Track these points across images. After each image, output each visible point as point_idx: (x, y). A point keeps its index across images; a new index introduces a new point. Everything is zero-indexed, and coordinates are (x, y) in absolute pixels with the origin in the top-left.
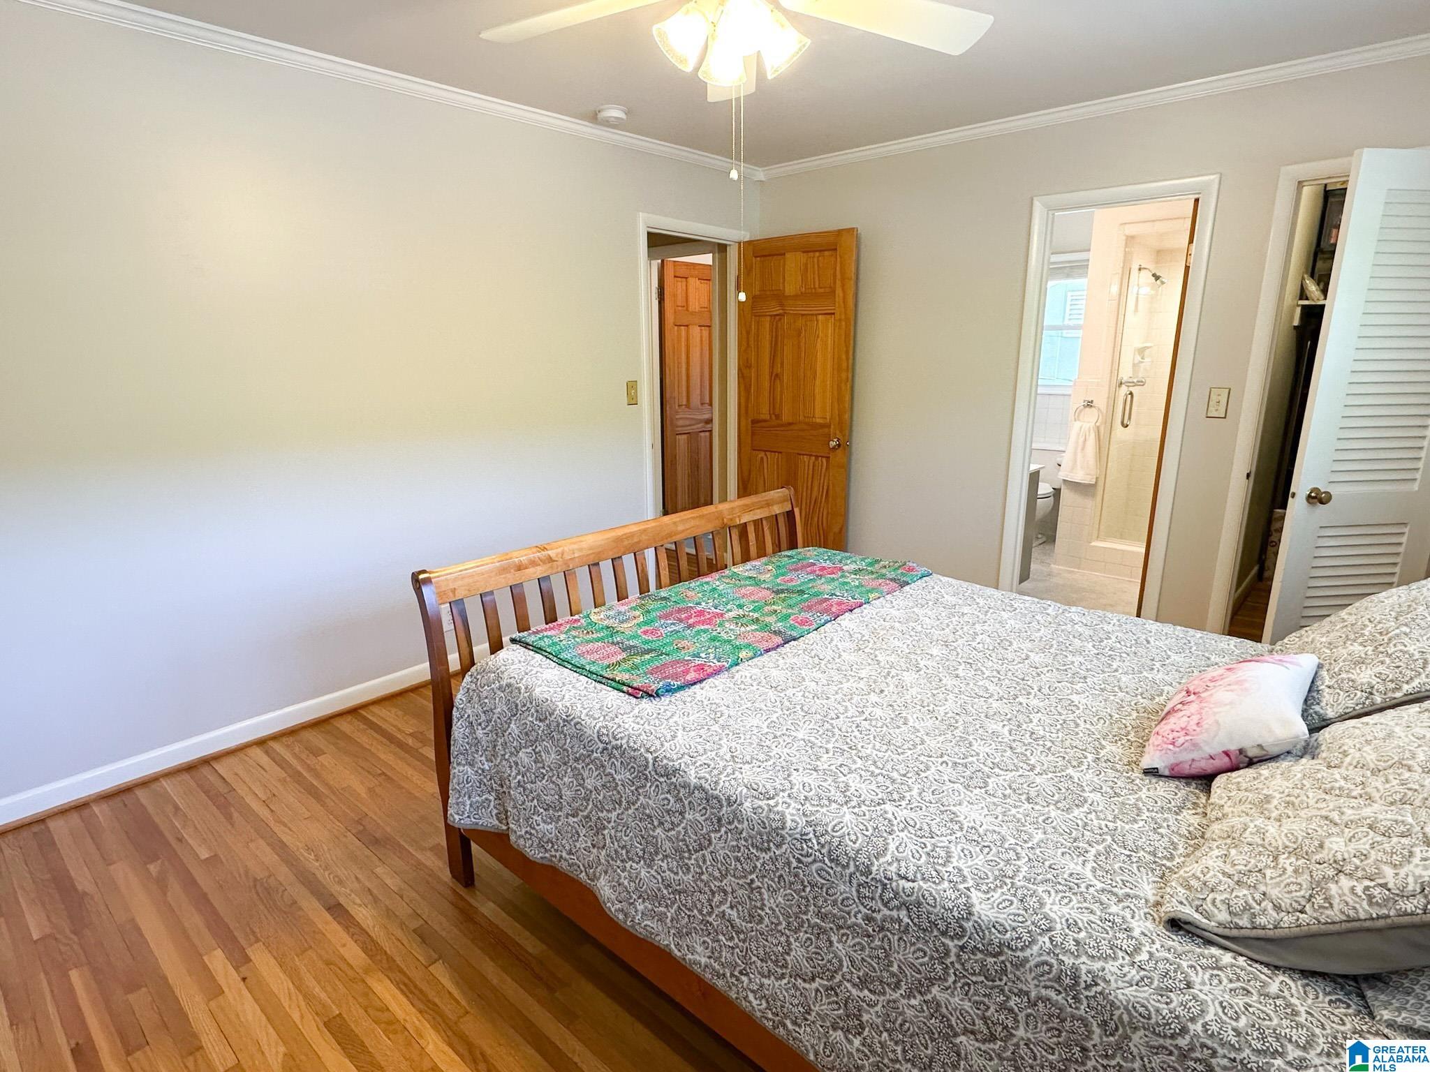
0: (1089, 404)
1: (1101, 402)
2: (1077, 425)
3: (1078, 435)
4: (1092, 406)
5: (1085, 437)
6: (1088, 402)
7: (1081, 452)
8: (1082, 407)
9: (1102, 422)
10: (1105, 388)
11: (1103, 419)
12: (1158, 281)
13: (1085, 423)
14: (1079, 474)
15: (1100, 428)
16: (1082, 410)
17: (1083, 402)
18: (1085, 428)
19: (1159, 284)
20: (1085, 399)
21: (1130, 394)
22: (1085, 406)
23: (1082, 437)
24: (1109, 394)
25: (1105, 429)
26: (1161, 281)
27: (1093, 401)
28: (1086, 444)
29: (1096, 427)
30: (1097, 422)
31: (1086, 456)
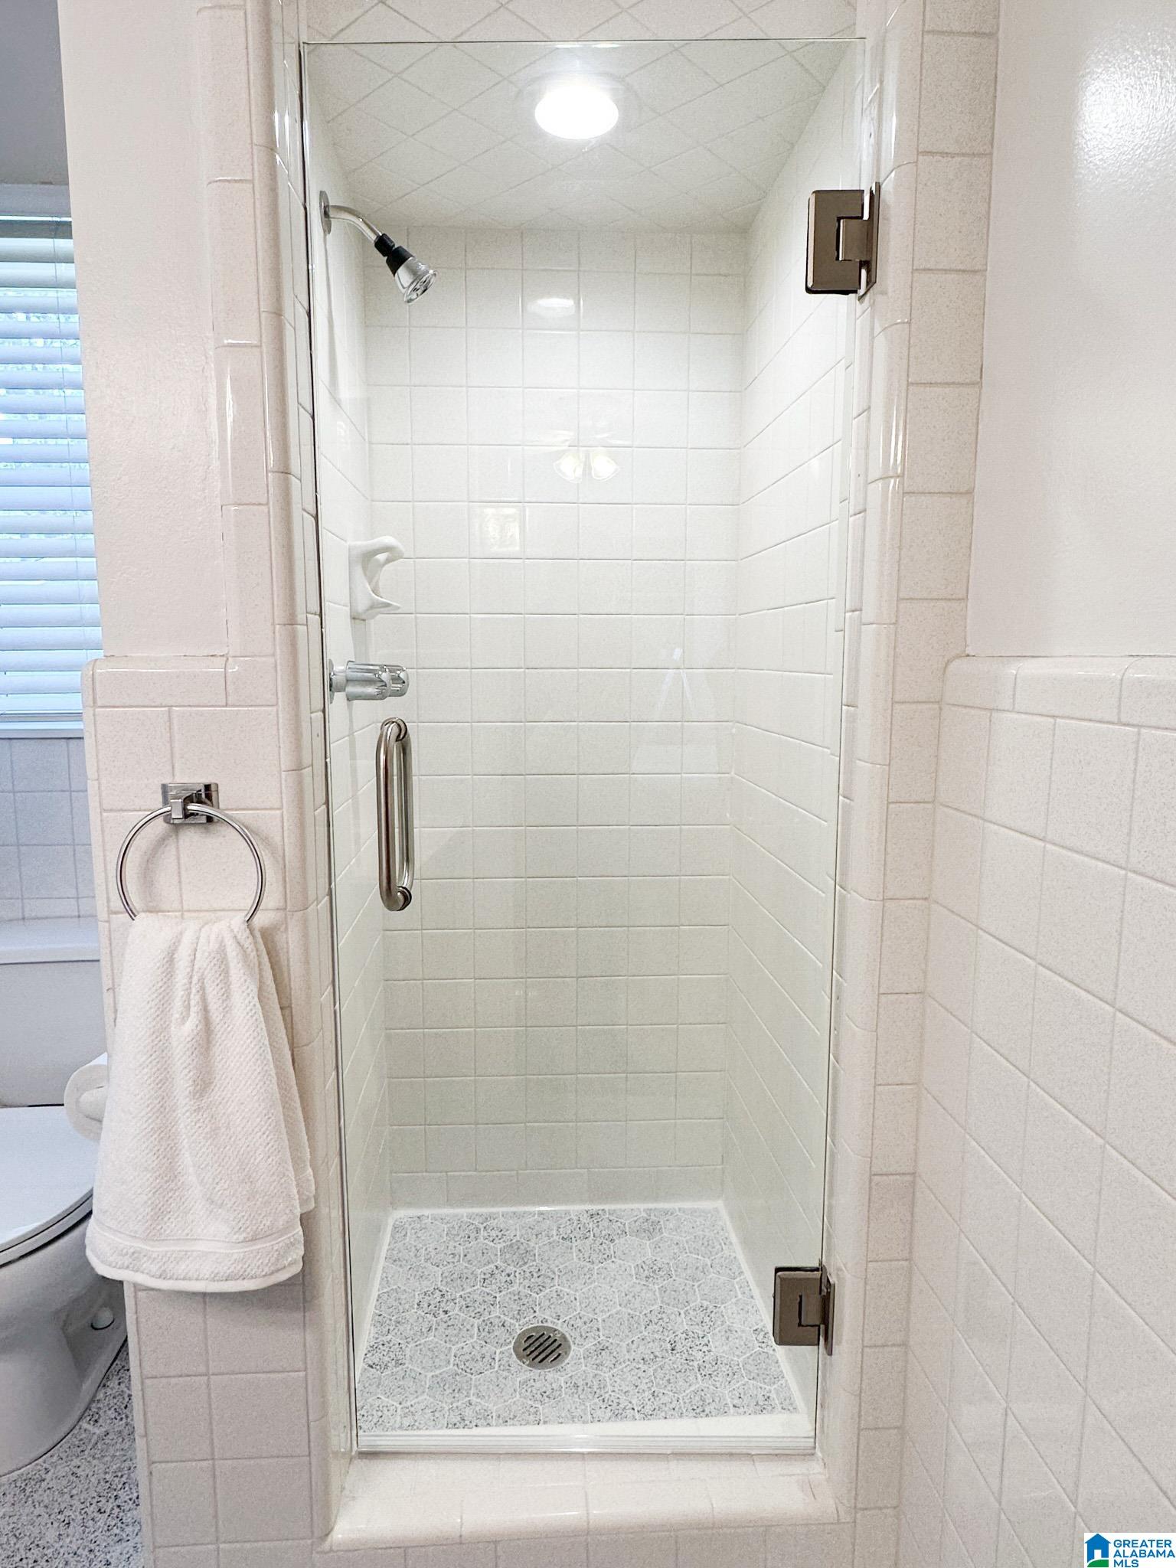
0: (196, 808)
2: (145, 938)
3: (164, 1001)
4: (215, 819)
5: (205, 1010)
6: (189, 800)
7: (199, 1109)
8: (160, 825)
9: (282, 904)
10: (270, 708)
11: (285, 887)
12: (401, 271)
13: (190, 929)
14: (201, 1247)
15: (280, 939)
16: (162, 841)
17: (160, 799)
18: (198, 955)
19: (406, 285)
20: (167, 781)
21: (399, 735)
22: (176, 821)
23: (188, 1015)
24: (298, 747)
25: (305, 936)
26: (416, 275)
27: (213, 788)
28: (216, 1050)
29: (258, 935)
30: (261, 907)
31: (228, 1128)
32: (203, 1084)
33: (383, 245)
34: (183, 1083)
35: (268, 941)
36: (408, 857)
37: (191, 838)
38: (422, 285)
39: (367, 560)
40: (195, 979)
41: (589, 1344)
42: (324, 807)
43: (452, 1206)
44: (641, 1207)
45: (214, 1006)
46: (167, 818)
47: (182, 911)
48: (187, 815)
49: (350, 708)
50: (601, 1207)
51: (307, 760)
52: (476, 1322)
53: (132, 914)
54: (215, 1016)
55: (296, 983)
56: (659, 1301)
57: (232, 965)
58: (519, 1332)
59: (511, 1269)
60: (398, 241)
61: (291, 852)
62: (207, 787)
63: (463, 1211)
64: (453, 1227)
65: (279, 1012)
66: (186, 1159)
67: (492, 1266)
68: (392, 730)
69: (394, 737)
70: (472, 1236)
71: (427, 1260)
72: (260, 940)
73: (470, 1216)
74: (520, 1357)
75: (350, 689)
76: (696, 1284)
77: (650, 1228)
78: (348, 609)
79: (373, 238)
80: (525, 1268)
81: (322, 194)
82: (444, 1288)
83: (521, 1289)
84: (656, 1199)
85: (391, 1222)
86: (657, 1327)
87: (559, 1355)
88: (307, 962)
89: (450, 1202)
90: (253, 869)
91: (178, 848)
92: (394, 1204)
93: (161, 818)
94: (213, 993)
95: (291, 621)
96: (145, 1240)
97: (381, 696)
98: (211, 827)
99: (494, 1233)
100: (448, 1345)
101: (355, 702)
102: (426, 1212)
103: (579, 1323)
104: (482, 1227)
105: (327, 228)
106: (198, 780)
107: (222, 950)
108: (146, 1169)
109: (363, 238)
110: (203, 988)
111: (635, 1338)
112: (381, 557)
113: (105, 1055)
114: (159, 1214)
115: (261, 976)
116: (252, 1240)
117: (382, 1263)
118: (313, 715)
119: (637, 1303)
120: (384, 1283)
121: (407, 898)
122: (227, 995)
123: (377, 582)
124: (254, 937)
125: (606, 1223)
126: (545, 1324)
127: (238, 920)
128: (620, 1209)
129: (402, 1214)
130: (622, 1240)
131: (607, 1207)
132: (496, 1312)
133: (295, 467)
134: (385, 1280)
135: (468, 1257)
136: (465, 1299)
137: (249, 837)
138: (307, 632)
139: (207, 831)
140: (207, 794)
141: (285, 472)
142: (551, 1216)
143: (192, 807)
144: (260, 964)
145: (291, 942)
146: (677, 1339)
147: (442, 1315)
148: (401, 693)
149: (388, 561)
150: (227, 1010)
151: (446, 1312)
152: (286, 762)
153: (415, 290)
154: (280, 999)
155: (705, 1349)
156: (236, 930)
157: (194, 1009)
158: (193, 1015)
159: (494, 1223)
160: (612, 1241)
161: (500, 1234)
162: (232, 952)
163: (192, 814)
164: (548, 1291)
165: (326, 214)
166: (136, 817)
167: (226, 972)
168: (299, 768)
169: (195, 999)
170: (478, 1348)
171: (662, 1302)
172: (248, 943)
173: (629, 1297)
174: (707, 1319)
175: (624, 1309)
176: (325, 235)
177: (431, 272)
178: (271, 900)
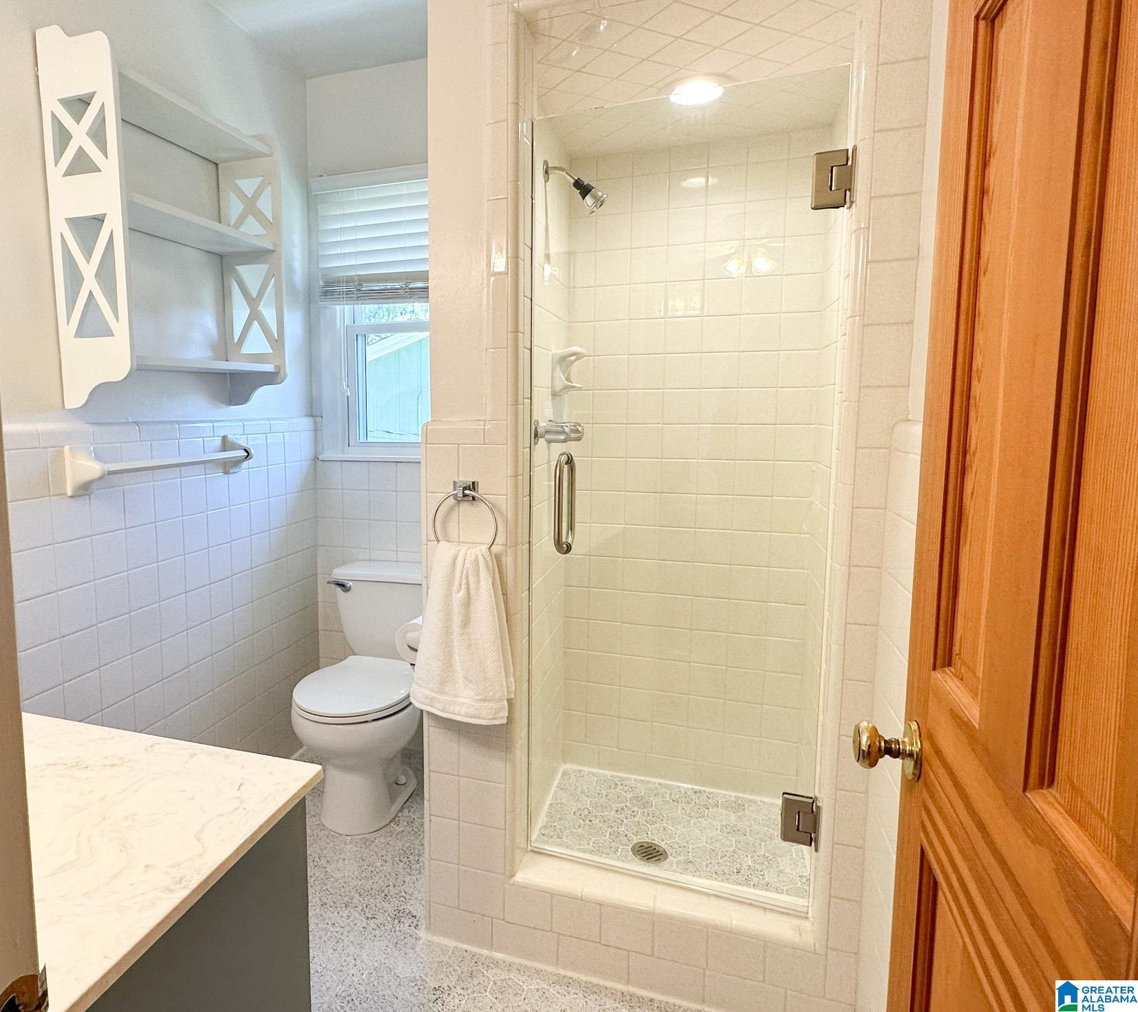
0: (468, 493)
1: (497, 487)
2: (443, 553)
3: (450, 582)
4: (476, 498)
5: (468, 588)
6: (465, 489)
7: (463, 634)
8: (451, 501)
9: (505, 543)
10: (503, 446)
11: (507, 534)
12: (588, 198)
13: (463, 548)
14: (461, 700)
15: (504, 560)
16: (452, 508)
17: (452, 487)
18: (466, 562)
19: (590, 205)
20: (456, 479)
21: (568, 461)
22: (459, 499)
23: (460, 590)
24: (516, 466)
25: (515, 560)
26: (596, 198)
27: (476, 484)
28: (472, 608)
29: (493, 556)
30: (495, 543)
31: (475, 645)
32: (466, 623)
33: (578, 184)
34: (457, 620)
35: (498, 558)
36: (571, 527)
37: (465, 507)
38: (600, 203)
39: (564, 361)
40: (464, 572)
41: (681, 858)
42: (528, 497)
43: (601, 768)
44: (733, 794)
45: (472, 586)
46: (455, 496)
47: (459, 542)
48: (465, 495)
49: (549, 447)
50: (703, 788)
51: (520, 472)
52: (609, 830)
53: (438, 541)
54: (473, 591)
55: (510, 583)
56: (734, 846)
57: (481, 568)
58: (636, 842)
59: (635, 809)
60: (586, 181)
61: (510, 515)
62: (473, 483)
63: (609, 773)
64: (601, 780)
65: (502, 596)
66: (457, 658)
67: (623, 805)
68: (564, 458)
69: (564, 462)
70: (613, 787)
71: (581, 793)
72: (494, 559)
73: (612, 776)
74: (634, 854)
75: (547, 436)
76: (763, 843)
77: (738, 807)
78: (550, 390)
79: (573, 181)
80: (645, 810)
81: (546, 162)
82: (591, 809)
83: (640, 820)
84: (744, 792)
85: (561, 770)
86: (729, 859)
87: (660, 859)
88: (516, 572)
89: (599, 766)
90: (493, 524)
91: (459, 511)
92: (564, 760)
93: (452, 497)
94: (472, 580)
95: (516, 403)
96: (437, 692)
97: (565, 441)
98: (474, 502)
99: (626, 788)
100: (590, 837)
101: (553, 444)
102: (586, 769)
103: (676, 846)
104: (619, 784)
105: (547, 180)
106: (470, 480)
107: (477, 560)
108: (439, 660)
109: (568, 182)
110: (467, 578)
111: (713, 862)
112: (573, 358)
113: (421, 617)
114: (443, 682)
115: (494, 576)
116: (484, 700)
117: (554, 789)
118: (524, 450)
119: (718, 845)
120: (554, 798)
121: (569, 548)
122: (478, 582)
123: (570, 372)
124: (491, 556)
125: (705, 798)
126: (654, 842)
127: (484, 548)
128: (716, 793)
129: (569, 767)
130: (715, 810)
131: (707, 790)
132: (623, 828)
133: (521, 329)
134: (555, 797)
135: (609, 797)
136: (603, 817)
137: (493, 509)
138: (523, 409)
139: (473, 505)
140: (473, 486)
141: (516, 331)
142: (666, 786)
143: (467, 492)
144: (494, 570)
145: (508, 561)
146: (742, 868)
147: (588, 821)
148: (579, 439)
149: (576, 360)
150: (478, 589)
151: (591, 821)
152: (510, 472)
153: (596, 206)
154: (502, 590)
155: (761, 877)
156: (483, 552)
157: (463, 586)
158: (462, 589)
159: (628, 783)
160: (708, 808)
161: (630, 789)
162: (481, 562)
163: (467, 496)
164: (658, 825)
165: (546, 172)
166: (441, 496)
167: (478, 571)
168: (516, 476)
169: (464, 581)
170: (608, 843)
171: (736, 847)
172: (489, 559)
173: (713, 840)
174: (766, 863)
175: (708, 846)
176: (545, 182)
177: (605, 196)
178: (500, 539)
